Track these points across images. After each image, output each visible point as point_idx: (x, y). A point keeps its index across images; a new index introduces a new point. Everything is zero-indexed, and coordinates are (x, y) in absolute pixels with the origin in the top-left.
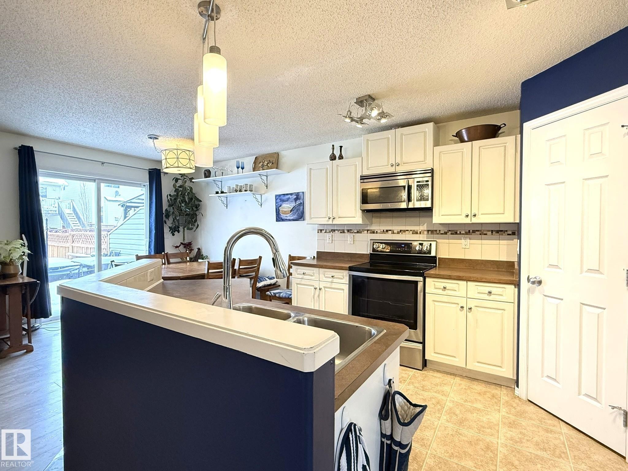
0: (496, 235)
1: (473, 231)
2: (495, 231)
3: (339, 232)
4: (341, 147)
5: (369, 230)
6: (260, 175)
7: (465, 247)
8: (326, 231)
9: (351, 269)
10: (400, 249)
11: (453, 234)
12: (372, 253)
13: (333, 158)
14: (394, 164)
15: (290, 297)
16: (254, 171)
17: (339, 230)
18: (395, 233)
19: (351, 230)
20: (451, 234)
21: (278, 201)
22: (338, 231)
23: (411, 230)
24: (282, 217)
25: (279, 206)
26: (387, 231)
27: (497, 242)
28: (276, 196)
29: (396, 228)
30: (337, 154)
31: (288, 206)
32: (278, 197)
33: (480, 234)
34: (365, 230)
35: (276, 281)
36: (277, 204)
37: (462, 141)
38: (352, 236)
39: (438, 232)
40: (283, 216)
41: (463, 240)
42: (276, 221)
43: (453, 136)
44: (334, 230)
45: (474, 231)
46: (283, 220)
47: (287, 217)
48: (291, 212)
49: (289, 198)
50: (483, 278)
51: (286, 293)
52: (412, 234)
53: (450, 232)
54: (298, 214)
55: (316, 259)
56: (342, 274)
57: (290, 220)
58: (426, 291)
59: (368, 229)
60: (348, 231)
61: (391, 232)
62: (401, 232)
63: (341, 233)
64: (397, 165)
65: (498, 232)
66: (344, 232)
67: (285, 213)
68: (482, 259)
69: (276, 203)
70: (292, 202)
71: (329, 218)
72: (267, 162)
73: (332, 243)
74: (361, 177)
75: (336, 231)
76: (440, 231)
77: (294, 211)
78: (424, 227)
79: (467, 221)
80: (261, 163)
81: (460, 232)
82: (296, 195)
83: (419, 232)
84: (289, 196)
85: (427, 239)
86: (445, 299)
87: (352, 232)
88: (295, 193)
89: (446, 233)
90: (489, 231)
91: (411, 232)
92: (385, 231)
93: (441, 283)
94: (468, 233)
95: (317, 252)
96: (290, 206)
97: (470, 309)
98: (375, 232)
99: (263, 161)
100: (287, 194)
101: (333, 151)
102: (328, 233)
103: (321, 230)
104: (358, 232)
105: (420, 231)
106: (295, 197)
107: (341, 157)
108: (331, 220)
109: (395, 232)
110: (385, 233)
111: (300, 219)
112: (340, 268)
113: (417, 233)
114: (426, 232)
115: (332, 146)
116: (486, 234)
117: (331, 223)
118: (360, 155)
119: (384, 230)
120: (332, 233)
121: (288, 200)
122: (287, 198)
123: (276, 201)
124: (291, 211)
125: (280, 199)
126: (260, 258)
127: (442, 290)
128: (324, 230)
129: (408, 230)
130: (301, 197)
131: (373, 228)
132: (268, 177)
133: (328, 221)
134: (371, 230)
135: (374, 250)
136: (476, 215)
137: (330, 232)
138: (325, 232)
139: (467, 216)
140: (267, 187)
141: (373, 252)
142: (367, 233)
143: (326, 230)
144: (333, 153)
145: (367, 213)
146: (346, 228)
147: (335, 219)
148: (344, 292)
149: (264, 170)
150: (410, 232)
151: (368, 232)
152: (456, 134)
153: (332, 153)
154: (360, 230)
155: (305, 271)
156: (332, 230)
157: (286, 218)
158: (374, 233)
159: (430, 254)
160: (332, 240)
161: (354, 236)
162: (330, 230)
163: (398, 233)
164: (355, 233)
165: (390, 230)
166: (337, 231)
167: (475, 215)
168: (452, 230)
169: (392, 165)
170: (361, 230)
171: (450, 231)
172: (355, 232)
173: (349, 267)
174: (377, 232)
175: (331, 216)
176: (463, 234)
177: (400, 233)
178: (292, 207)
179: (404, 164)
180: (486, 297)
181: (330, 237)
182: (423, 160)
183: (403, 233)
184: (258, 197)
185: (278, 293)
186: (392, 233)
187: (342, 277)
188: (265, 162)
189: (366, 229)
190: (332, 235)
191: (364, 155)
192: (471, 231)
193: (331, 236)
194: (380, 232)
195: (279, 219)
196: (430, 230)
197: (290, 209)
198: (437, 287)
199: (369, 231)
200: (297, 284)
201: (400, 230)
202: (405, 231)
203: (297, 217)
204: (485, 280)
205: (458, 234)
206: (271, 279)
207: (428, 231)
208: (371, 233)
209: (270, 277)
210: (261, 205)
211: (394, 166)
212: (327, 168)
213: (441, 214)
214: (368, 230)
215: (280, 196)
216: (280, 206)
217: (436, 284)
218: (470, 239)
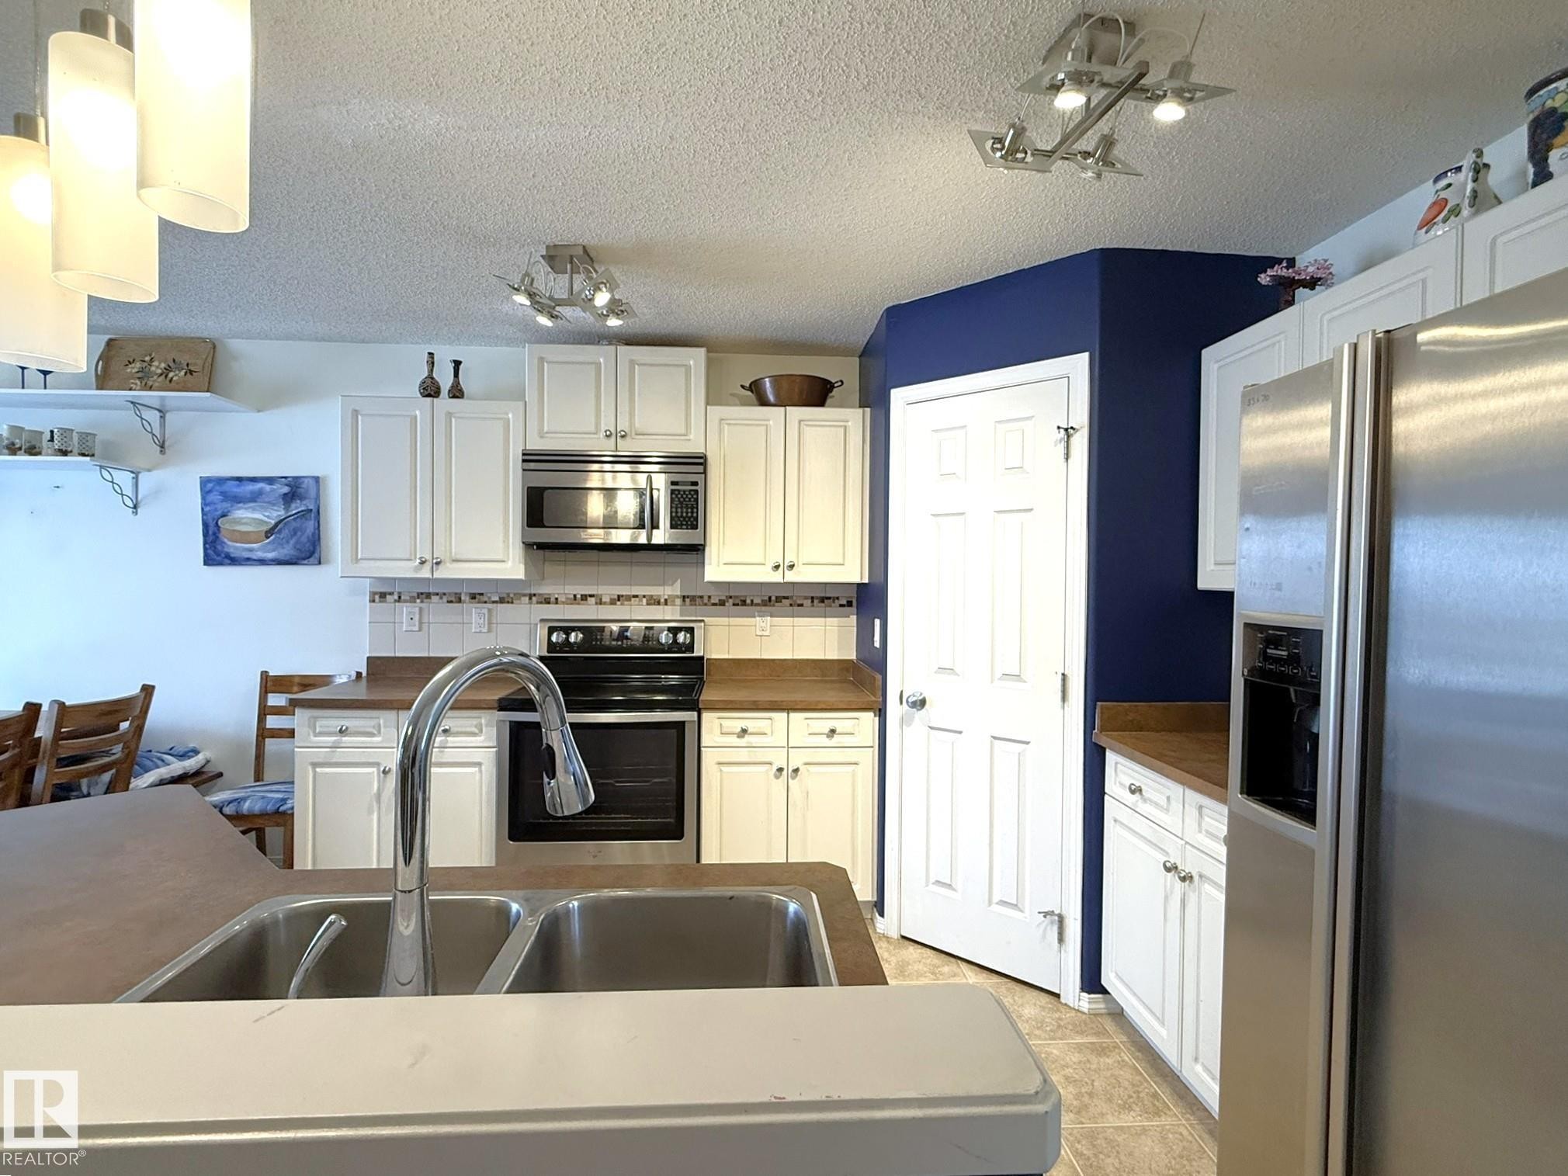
0: (820, 607)
1: (777, 597)
2: (817, 598)
3: (445, 599)
4: (457, 364)
5: (535, 595)
6: (132, 403)
7: (760, 634)
8: (400, 597)
9: (504, 705)
10: (620, 643)
11: (738, 605)
12: (547, 654)
13: (430, 390)
14: (613, 431)
15: (281, 809)
16: (100, 387)
17: (445, 594)
18: (605, 603)
19: (482, 594)
20: (734, 605)
21: (215, 497)
22: (441, 598)
23: (644, 596)
24: (232, 550)
25: (219, 513)
26: (584, 597)
27: (820, 621)
28: (205, 482)
29: (608, 591)
30: (445, 381)
31: (258, 516)
32: (209, 486)
33: (791, 605)
34: (525, 595)
35: (203, 762)
36: (207, 509)
37: (763, 402)
38: (485, 611)
39: (706, 600)
40: (234, 547)
41: (758, 618)
42: (206, 563)
43: (743, 387)
44: (428, 596)
45: (779, 599)
46: (233, 561)
47: (251, 550)
48: (268, 538)
49: (260, 493)
50: (819, 702)
51: (263, 797)
52: (648, 604)
53: (731, 601)
54: (297, 543)
55: (364, 682)
56: (475, 722)
57: (262, 562)
58: (703, 744)
59: (533, 592)
60: (473, 597)
61: (593, 599)
62: (619, 600)
63: (451, 602)
64: (623, 437)
65: (822, 600)
66: (460, 601)
67: (245, 537)
68: (795, 657)
69: (205, 504)
70: (274, 505)
71: (423, 563)
72: (163, 365)
73: (420, 630)
74: (524, 454)
75: (435, 599)
76: (710, 597)
77: (280, 532)
78: (674, 590)
79: (776, 577)
80: (138, 365)
81: (752, 601)
82: (287, 485)
83: (662, 600)
84: (261, 485)
85: (681, 615)
86: (743, 755)
87: (486, 599)
88: (286, 478)
89: (722, 603)
90: (806, 598)
91: (644, 600)
92: (579, 596)
93: (735, 721)
94: (768, 602)
95: (368, 658)
96: (266, 519)
97: (796, 771)
98: (553, 600)
99: (147, 359)
100: (253, 480)
101: (431, 371)
102: (406, 601)
103: (383, 595)
104: (502, 601)
105: (666, 597)
106: (286, 490)
107: (457, 392)
108: (428, 566)
109: (603, 600)
110: (579, 604)
111: (304, 559)
112: (469, 705)
113: (659, 603)
114: (678, 601)
115: (427, 354)
116: (801, 605)
117: (428, 575)
118: (520, 396)
119: (575, 596)
120: (422, 602)
121: (254, 498)
122: (252, 492)
123: (203, 498)
124: (269, 533)
125: (222, 493)
126: (148, 690)
127: (738, 737)
128: (391, 594)
129: (636, 596)
130: (307, 491)
131: (545, 590)
132: (168, 416)
133: (416, 569)
134: (540, 595)
135: (552, 647)
136: (793, 565)
137: (413, 600)
138: (395, 601)
139: (777, 567)
140: (162, 446)
141: (548, 652)
142: (531, 603)
143: (399, 593)
144: (430, 377)
145: (541, 552)
146: (465, 591)
147: (440, 566)
148: (481, 771)
149: (151, 388)
150: (641, 601)
151: (530, 599)
152: (751, 385)
153: (426, 374)
154: (508, 595)
155: (346, 723)
156: (420, 595)
157: (246, 555)
158: (549, 603)
159: (693, 652)
160: (421, 623)
161: (490, 610)
162: (416, 595)
163: (613, 602)
164: (494, 602)
165: (591, 596)
166: (438, 597)
167: (791, 567)
168: (736, 597)
169: (608, 433)
170: (512, 595)
171: (731, 597)
172: (493, 599)
173: (500, 700)
174: (557, 599)
175: (428, 557)
176: (757, 605)
177: (618, 603)
178: (273, 522)
179: (637, 434)
180: (824, 741)
181: (414, 613)
182: (683, 431)
183: (626, 603)
184: (124, 479)
185: (230, 802)
186: (596, 603)
187: (476, 731)
188: (156, 363)
189: (528, 592)
190: (421, 610)
191: (531, 396)
192: (773, 598)
193: (417, 610)
194: (564, 600)
195: (216, 553)
196: (688, 597)
197: (265, 528)
198: (725, 730)
199: (534, 598)
200: (315, 765)
201: (619, 596)
202: (629, 598)
203: (292, 552)
204: (824, 706)
205: (748, 605)
206: (183, 756)
207: (684, 597)
208: (541, 603)
209: (181, 750)
210: (135, 507)
211: (613, 439)
212: (416, 417)
213: (722, 562)
214: (531, 596)
215: (221, 481)
216: (224, 516)
217: (724, 722)
218: (771, 616)
